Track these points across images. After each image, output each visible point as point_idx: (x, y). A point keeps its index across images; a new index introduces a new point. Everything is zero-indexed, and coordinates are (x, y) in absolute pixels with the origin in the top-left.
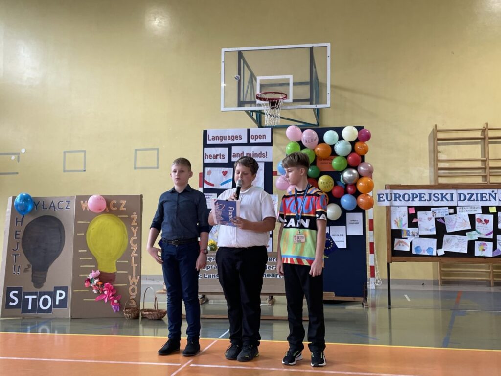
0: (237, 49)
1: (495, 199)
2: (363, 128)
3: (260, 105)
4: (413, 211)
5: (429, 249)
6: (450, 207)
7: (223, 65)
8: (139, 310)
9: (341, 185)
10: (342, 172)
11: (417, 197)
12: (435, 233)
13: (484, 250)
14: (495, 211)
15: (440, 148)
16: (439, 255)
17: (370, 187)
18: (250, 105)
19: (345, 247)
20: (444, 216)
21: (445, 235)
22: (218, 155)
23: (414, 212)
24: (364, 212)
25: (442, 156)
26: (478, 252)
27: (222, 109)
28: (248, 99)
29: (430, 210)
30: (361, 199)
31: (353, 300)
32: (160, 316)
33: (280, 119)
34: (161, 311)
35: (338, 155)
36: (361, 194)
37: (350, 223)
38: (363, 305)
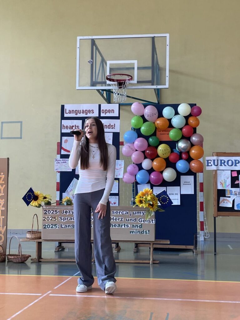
0: (90, 37)
2: (195, 105)
3: (109, 85)
7: (78, 50)
8: (5, 255)
9: (176, 152)
10: (177, 142)
11: (239, 163)
17: (201, 154)
18: (101, 85)
19: (180, 204)
22: (73, 126)
23: (236, 175)
24: (195, 175)
27: (77, 88)
28: (99, 80)
30: (193, 164)
31: (185, 248)
32: (23, 260)
33: (126, 98)
34: (24, 256)
35: (175, 128)
36: (193, 159)
37: (184, 184)
38: (193, 252)
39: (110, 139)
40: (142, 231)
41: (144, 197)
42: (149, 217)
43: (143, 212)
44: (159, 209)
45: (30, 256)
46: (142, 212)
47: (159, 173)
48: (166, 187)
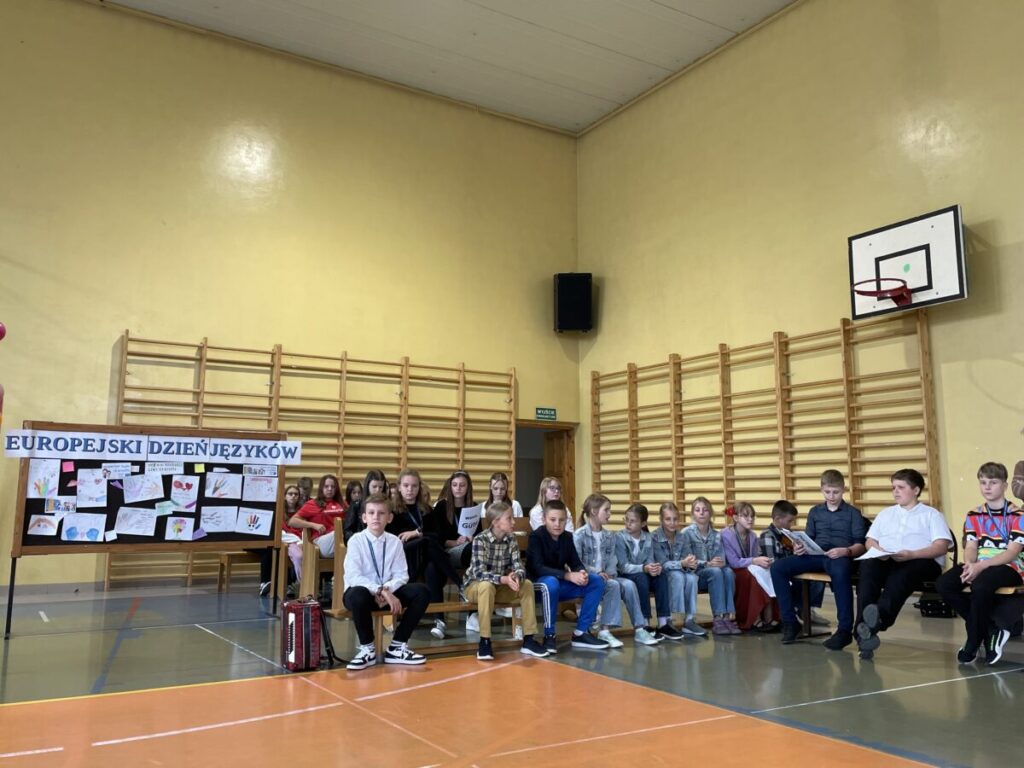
1: (205, 452)
4: (69, 468)
5: (93, 532)
6: (134, 463)
11: (80, 444)
12: (104, 504)
13: (180, 530)
14: (203, 470)
15: (130, 368)
16: (108, 540)
20: (123, 477)
21: (122, 508)
23: (72, 469)
25: (131, 381)
26: (170, 534)
29: (100, 467)
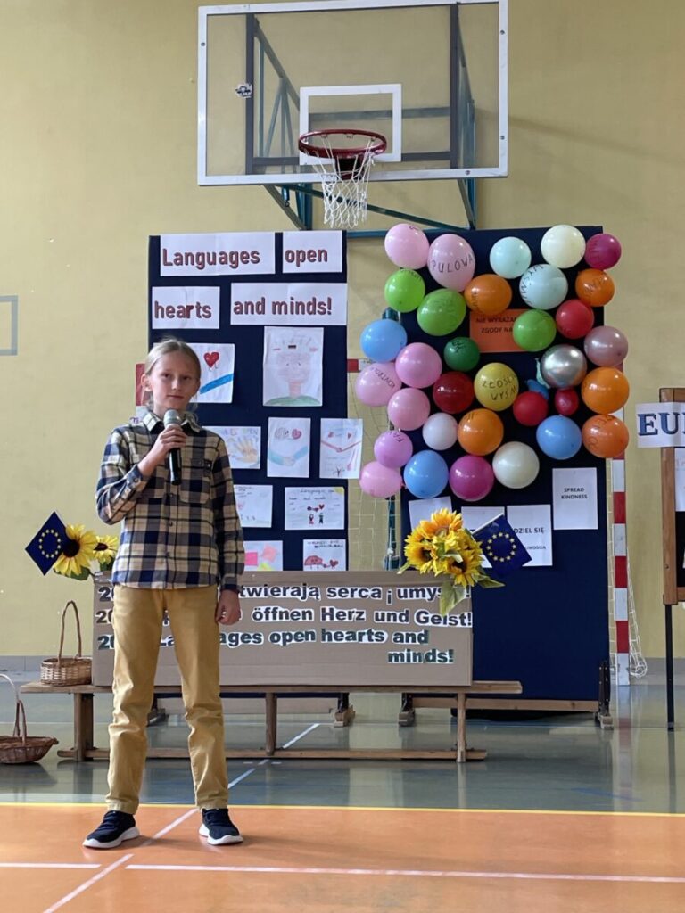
0: (243, 9)
2: (599, 230)
3: (308, 169)
7: (202, 52)
9: (537, 390)
10: (541, 355)
17: (618, 397)
18: (279, 168)
19: (550, 564)
22: (192, 307)
24: (600, 465)
27: (202, 179)
28: (275, 152)
30: (593, 430)
31: (570, 709)
32: (32, 754)
33: (366, 213)
34: (34, 741)
35: (530, 308)
36: (592, 414)
37: (562, 497)
38: (598, 722)
39: (314, 350)
40: (429, 654)
41: (435, 540)
42: (453, 606)
43: (432, 589)
44: (485, 581)
45: (55, 742)
46: (429, 590)
47: (483, 460)
48: (503, 508)
